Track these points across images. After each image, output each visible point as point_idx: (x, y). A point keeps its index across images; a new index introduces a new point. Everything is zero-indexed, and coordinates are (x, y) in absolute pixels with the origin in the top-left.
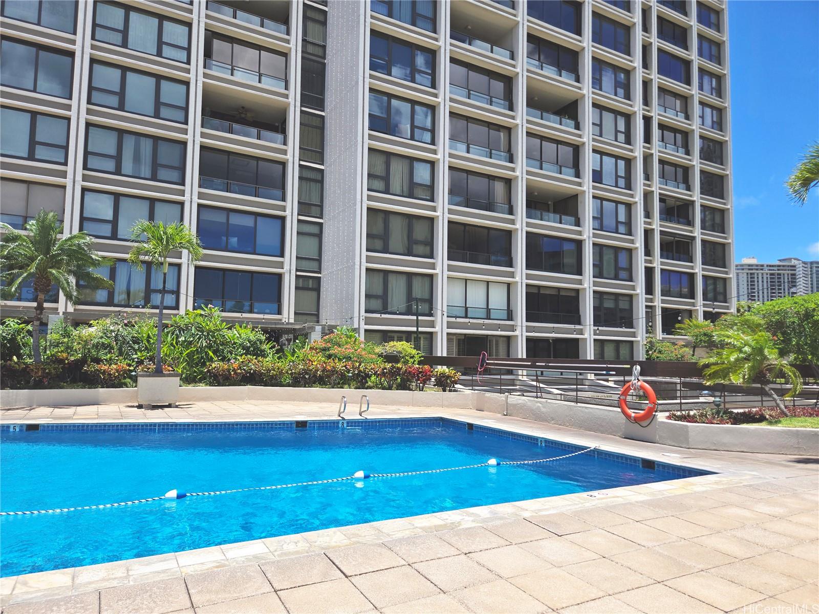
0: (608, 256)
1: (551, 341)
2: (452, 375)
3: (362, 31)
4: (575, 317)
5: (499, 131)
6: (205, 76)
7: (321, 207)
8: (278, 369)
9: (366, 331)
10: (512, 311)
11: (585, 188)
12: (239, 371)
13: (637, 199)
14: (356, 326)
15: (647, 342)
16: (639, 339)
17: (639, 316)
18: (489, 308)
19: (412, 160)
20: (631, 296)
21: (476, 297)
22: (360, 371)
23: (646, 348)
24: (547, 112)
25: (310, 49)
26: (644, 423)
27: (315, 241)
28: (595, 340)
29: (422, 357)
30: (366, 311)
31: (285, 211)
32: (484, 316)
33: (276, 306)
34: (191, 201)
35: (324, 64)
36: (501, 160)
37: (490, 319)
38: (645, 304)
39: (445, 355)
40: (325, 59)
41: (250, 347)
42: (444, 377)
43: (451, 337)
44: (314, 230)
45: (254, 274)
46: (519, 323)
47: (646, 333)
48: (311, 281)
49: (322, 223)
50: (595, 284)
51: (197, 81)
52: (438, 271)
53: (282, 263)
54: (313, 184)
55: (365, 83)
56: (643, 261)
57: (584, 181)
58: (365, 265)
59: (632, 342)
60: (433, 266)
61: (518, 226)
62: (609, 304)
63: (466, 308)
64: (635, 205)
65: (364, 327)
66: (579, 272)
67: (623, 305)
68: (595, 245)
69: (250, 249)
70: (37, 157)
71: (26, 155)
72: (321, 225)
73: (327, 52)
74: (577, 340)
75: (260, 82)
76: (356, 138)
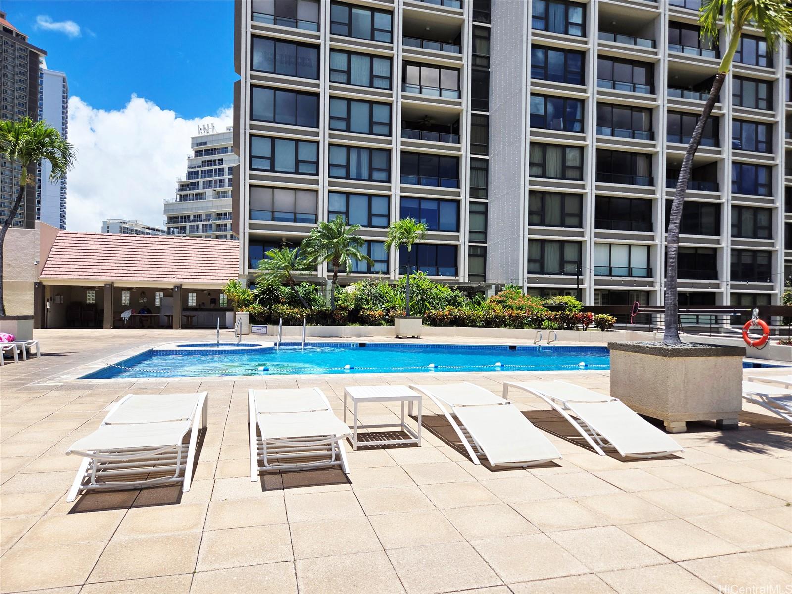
0: (747, 216)
1: (688, 295)
2: (610, 319)
3: (525, 48)
4: (712, 273)
5: (641, 112)
6: (404, 97)
7: (486, 190)
8: (477, 315)
9: (529, 288)
10: (651, 269)
11: (724, 156)
12: (450, 316)
13: (778, 162)
14: (521, 284)
15: (785, 295)
16: (776, 291)
17: (777, 271)
18: (631, 267)
19: (564, 147)
20: (770, 253)
21: (619, 258)
22: (537, 317)
23: (784, 300)
24: (688, 89)
25: (478, 61)
26: (760, 347)
27: (482, 217)
28: (732, 293)
29: (582, 307)
30: (529, 273)
31: (460, 196)
32: (626, 274)
33: (453, 270)
34: (396, 195)
35: (488, 73)
36: (642, 139)
37: (631, 276)
38: (784, 258)
39: (592, 305)
40: (489, 68)
41: (451, 301)
42: (603, 321)
43: (597, 292)
44: (482, 208)
45: (438, 246)
46: (659, 280)
47: (785, 286)
48: (479, 250)
49: (487, 203)
50: (733, 243)
51: (397, 102)
52: (586, 238)
53: (458, 236)
54: (480, 172)
55: (527, 90)
56: (783, 217)
57: (723, 150)
58: (527, 236)
59: (769, 295)
60: (582, 234)
61: (658, 195)
62: (747, 260)
63: (611, 268)
64: (776, 167)
65: (526, 285)
66: (718, 233)
67: (761, 260)
68: (734, 207)
69: (434, 227)
70: (300, 171)
71: (293, 171)
72: (486, 204)
73: (490, 62)
74: (714, 293)
75: (440, 95)
76: (520, 135)
